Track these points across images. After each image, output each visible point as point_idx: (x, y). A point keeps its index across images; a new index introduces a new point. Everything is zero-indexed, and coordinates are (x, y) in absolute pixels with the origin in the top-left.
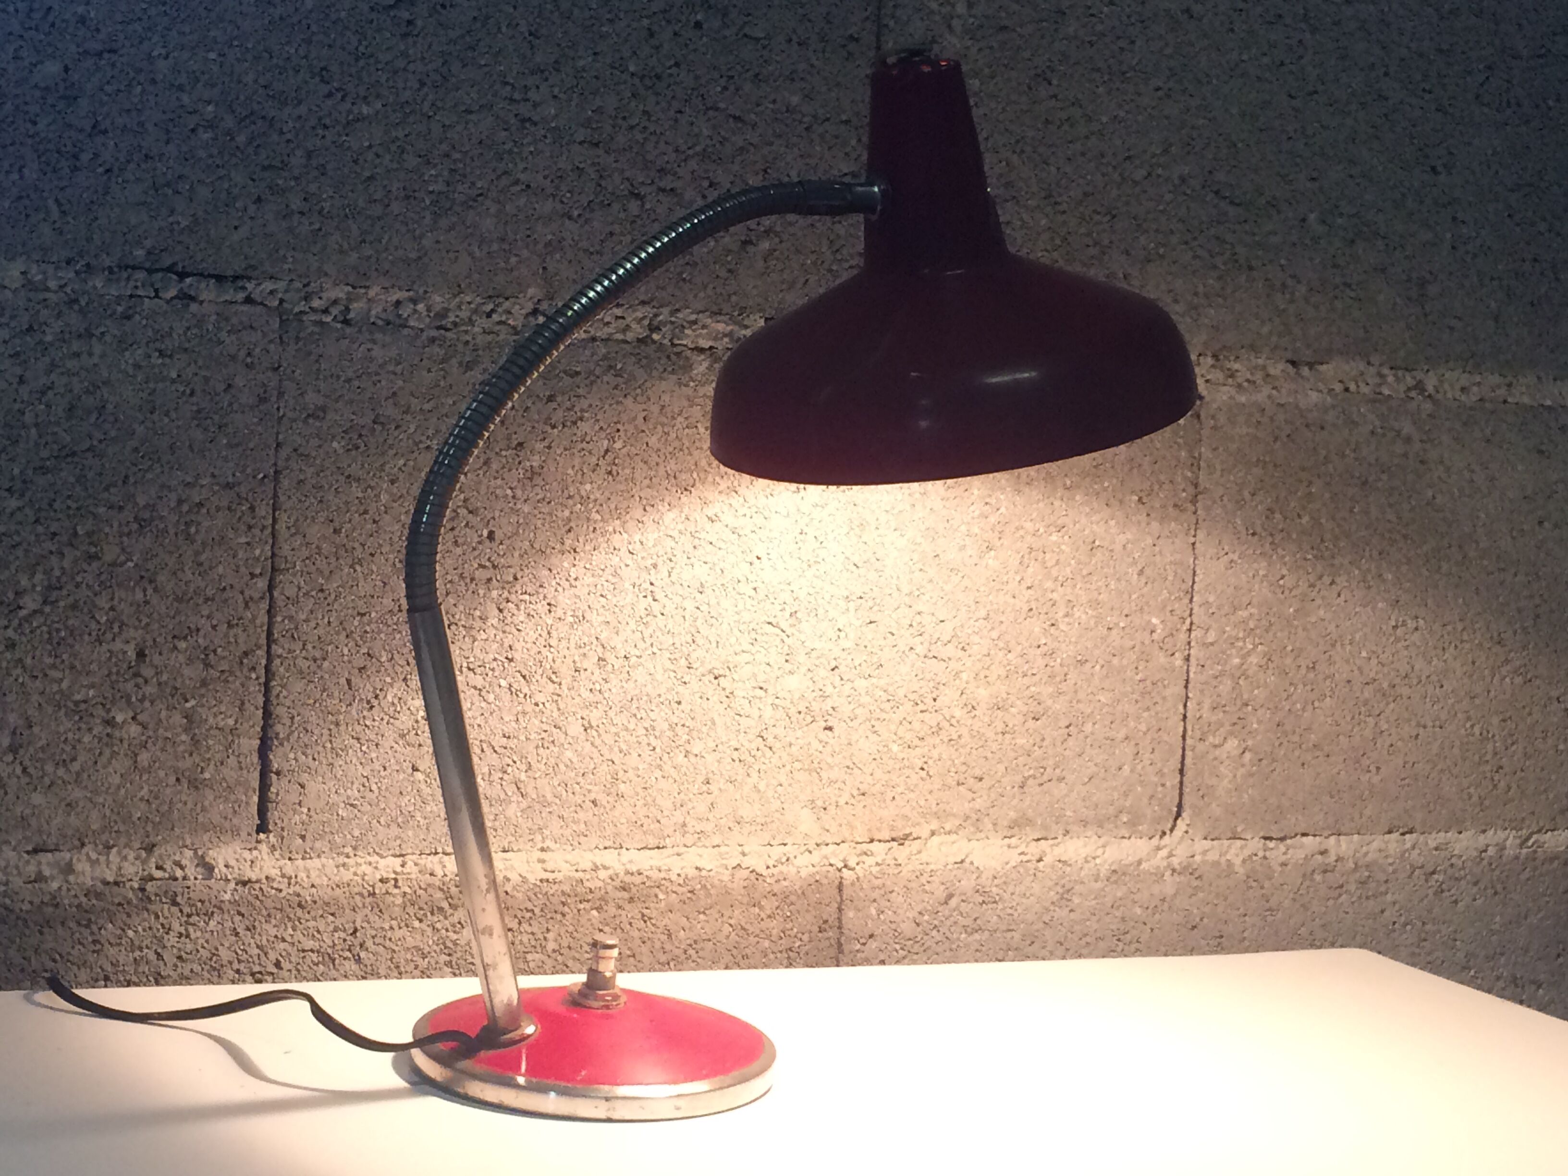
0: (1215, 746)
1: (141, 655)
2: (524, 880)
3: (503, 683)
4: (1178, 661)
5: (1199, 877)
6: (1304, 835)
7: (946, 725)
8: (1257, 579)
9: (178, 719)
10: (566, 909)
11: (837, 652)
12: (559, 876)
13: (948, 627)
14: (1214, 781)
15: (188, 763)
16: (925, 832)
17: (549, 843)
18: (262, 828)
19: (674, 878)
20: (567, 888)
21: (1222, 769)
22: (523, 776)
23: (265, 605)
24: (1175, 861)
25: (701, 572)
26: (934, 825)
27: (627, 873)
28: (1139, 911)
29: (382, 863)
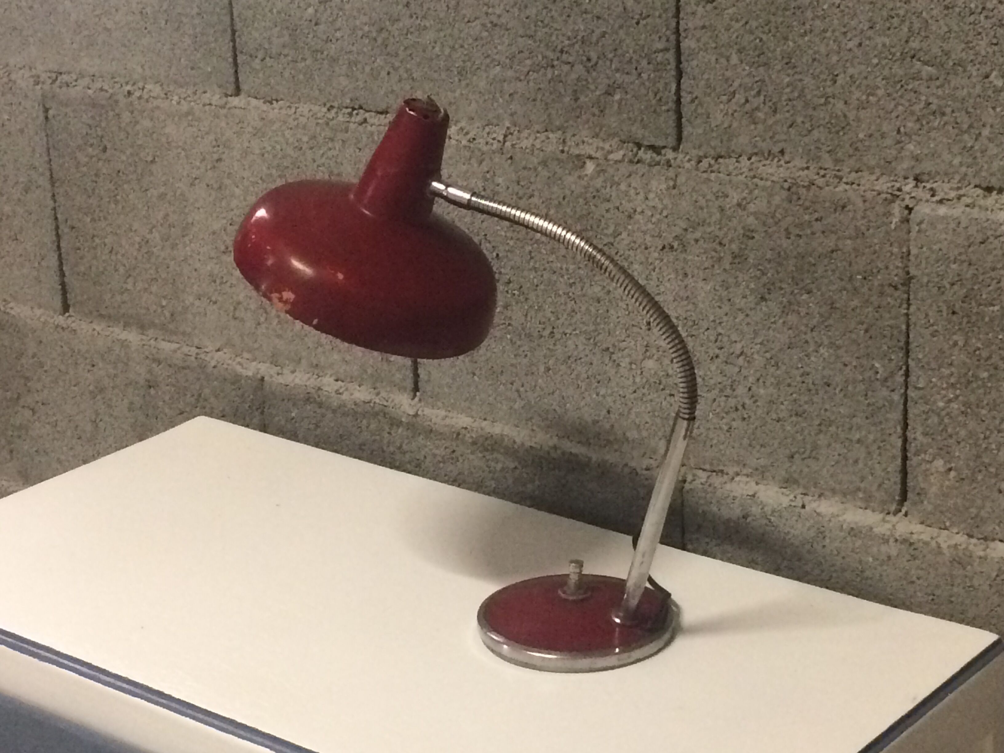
0: (927, 462)
5: (915, 550)
7: (740, 407)
12: (539, 447)
14: (926, 485)
16: (732, 470)
18: (416, 390)
19: (593, 463)
20: (542, 454)
21: (932, 478)
22: (521, 389)
24: (897, 534)
27: (570, 453)
29: (464, 419)
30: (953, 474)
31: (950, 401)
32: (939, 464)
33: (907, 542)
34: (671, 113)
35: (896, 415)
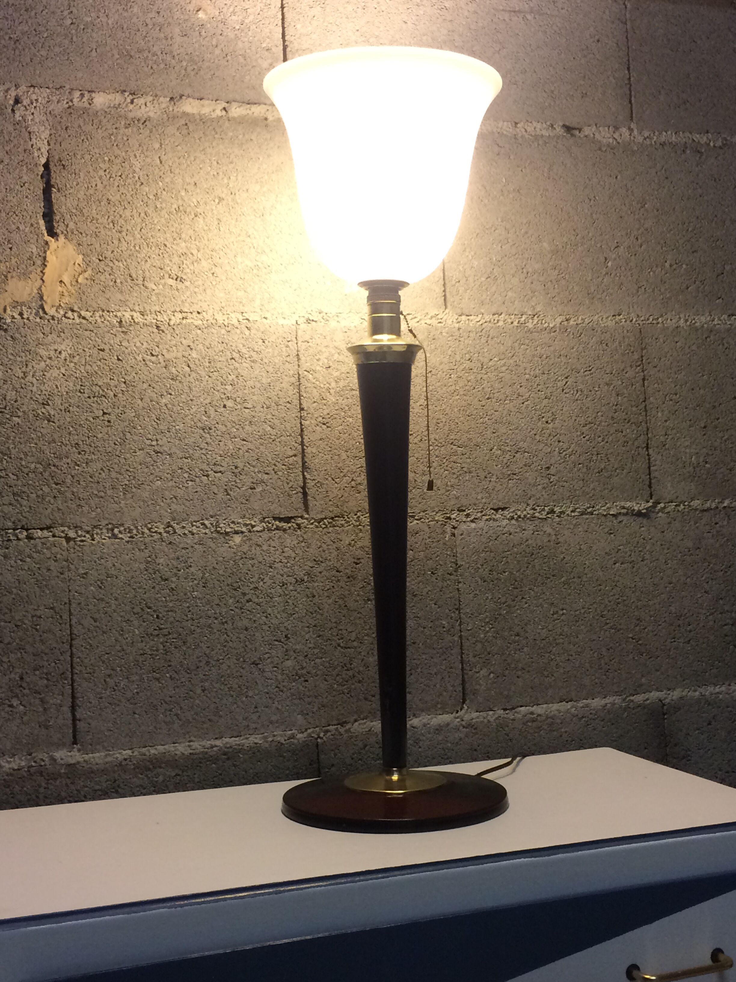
0: (477, 672)
1: (22, 678)
2: (183, 754)
3: (168, 675)
4: (456, 638)
5: (475, 729)
6: (521, 706)
7: (356, 674)
8: (488, 601)
9: (37, 702)
10: (201, 765)
11: (306, 649)
12: (198, 751)
13: (354, 635)
14: (478, 687)
15: (43, 718)
16: (352, 719)
17: (192, 738)
18: (75, 742)
19: (246, 748)
20: (201, 756)
21: (481, 681)
22: (179, 712)
23: (69, 654)
24: (464, 723)
25: (246, 622)
26: (356, 717)
27: (226, 747)
28: (449, 745)
29: (124, 752)
30: (492, 675)
31: (488, 632)
32: (484, 672)
33: (469, 725)
34: (300, 494)
35: (456, 650)
